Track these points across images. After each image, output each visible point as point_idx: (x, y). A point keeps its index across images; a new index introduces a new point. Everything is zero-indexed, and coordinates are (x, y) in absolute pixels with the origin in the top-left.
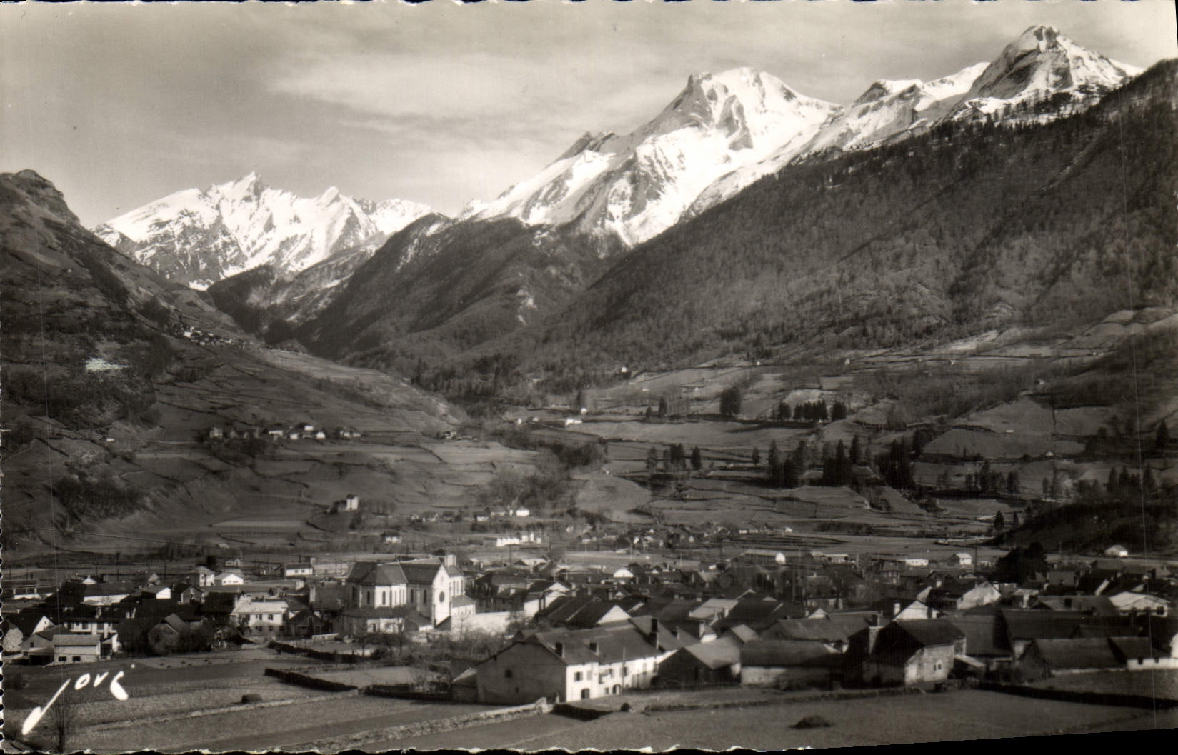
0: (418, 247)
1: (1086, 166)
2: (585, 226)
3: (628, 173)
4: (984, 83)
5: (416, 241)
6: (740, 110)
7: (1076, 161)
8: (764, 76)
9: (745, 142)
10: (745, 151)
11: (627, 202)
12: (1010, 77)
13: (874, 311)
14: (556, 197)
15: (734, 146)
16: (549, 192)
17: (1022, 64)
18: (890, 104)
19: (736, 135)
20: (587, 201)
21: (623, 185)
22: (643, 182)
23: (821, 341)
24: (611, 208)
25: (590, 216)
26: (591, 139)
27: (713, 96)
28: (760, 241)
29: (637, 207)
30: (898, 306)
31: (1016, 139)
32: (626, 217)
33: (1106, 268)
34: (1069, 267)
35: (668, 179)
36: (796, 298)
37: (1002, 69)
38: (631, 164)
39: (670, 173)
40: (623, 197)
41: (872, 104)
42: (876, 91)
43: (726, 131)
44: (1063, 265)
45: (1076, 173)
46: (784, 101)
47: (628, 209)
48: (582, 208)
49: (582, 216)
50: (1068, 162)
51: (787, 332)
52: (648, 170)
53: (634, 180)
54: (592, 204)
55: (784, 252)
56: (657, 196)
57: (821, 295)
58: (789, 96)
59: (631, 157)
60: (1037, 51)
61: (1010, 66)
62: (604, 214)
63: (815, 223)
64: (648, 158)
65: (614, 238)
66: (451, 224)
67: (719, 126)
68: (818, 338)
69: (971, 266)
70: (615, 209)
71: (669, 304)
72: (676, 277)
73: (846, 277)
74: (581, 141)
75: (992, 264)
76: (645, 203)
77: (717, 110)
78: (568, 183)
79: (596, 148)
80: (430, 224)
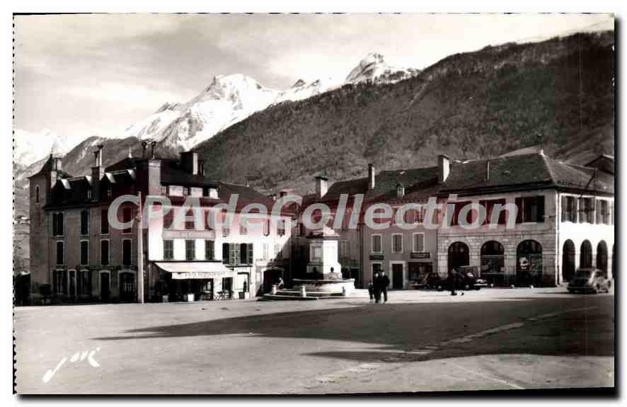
0: (87, 151)
1: (422, 99)
2: (167, 143)
3: (187, 119)
4: (351, 77)
5: (86, 148)
6: (237, 92)
7: (415, 97)
8: (247, 77)
9: (240, 107)
10: (240, 110)
11: (187, 132)
12: (363, 74)
13: (329, 164)
14: (153, 130)
15: (235, 108)
16: (150, 128)
17: (369, 68)
18: (308, 87)
19: (236, 104)
20: (168, 132)
21: (185, 124)
22: (194, 123)
23: (303, 179)
24: (179, 135)
25: (170, 138)
26: (169, 105)
27: (224, 86)
28: (262, 136)
29: (192, 135)
30: (341, 162)
31: (383, 90)
32: (187, 139)
33: (444, 142)
34: (424, 142)
35: (206, 122)
36: (285, 161)
37: (360, 71)
38: (188, 115)
39: (206, 119)
40: (185, 130)
41: (300, 88)
42: (301, 83)
43: (231, 102)
44: (420, 142)
45: (417, 102)
46: (256, 89)
47: (187, 136)
48: (166, 135)
49: (166, 138)
50: (412, 98)
51: (284, 175)
52: (196, 117)
53: (190, 122)
54: (170, 133)
55: (275, 140)
56: (201, 130)
57: (298, 158)
58: (259, 87)
59: (188, 111)
60: (374, 63)
61: (364, 70)
62: (176, 138)
63: (289, 127)
64: (196, 112)
65: (181, 147)
66: (103, 141)
67: (228, 100)
68: (301, 177)
69: (372, 143)
70: (181, 135)
71: (218, 166)
72: (220, 155)
73: (310, 149)
74: (164, 106)
75: (384, 142)
76: (195, 133)
77: (227, 92)
78: (159, 124)
79: (172, 109)
80: (93, 141)
